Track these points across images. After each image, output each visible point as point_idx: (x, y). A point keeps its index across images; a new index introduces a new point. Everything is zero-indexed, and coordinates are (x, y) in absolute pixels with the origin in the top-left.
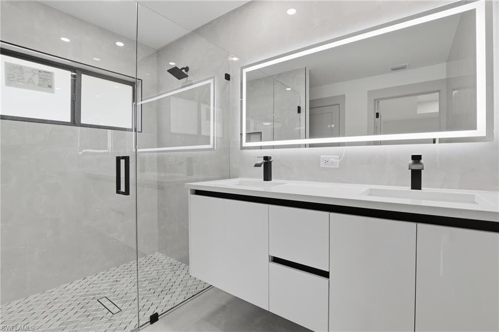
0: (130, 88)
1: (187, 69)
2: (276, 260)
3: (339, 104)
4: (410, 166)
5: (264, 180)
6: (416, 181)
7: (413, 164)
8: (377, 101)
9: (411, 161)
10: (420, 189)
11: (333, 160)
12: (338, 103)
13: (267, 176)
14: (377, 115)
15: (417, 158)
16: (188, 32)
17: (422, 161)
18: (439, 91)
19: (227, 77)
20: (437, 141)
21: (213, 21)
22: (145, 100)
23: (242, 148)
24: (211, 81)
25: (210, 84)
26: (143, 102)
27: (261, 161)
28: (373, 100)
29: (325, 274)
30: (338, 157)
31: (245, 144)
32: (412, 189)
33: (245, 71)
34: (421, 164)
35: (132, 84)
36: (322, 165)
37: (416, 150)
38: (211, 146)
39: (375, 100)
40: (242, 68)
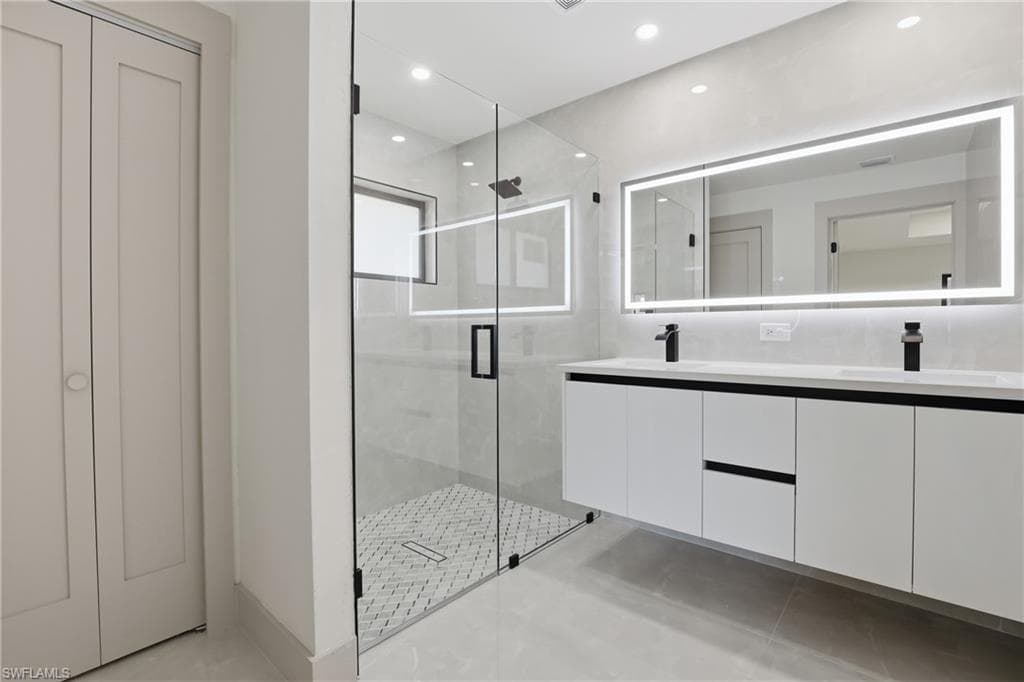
0: (415, 212)
1: (517, 181)
2: (711, 466)
3: (761, 227)
4: (903, 337)
5: (667, 360)
6: (912, 360)
7: (907, 335)
8: (833, 222)
9: (904, 331)
10: (918, 370)
11: (781, 329)
12: (758, 225)
13: (672, 355)
14: (834, 247)
15: (912, 327)
16: (520, 119)
17: (920, 331)
18: (952, 203)
19: (596, 198)
20: (949, 303)
21: (565, 106)
22: (442, 225)
23: (624, 311)
24: (566, 203)
25: (563, 207)
26: (439, 229)
27: (663, 331)
28: (826, 220)
29: (790, 479)
30: (788, 325)
31: (629, 305)
32: (906, 369)
33: (629, 189)
34: (920, 335)
35: (421, 205)
36: (763, 337)
37: (912, 314)
38: (566, 307)
39: (829, 220)
40: (623, 185)
